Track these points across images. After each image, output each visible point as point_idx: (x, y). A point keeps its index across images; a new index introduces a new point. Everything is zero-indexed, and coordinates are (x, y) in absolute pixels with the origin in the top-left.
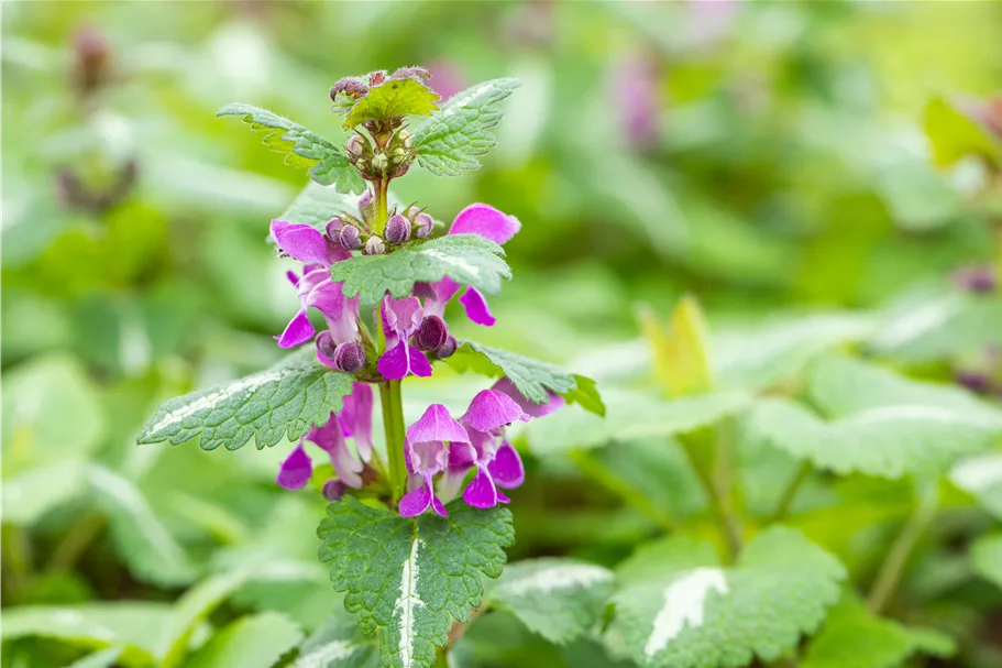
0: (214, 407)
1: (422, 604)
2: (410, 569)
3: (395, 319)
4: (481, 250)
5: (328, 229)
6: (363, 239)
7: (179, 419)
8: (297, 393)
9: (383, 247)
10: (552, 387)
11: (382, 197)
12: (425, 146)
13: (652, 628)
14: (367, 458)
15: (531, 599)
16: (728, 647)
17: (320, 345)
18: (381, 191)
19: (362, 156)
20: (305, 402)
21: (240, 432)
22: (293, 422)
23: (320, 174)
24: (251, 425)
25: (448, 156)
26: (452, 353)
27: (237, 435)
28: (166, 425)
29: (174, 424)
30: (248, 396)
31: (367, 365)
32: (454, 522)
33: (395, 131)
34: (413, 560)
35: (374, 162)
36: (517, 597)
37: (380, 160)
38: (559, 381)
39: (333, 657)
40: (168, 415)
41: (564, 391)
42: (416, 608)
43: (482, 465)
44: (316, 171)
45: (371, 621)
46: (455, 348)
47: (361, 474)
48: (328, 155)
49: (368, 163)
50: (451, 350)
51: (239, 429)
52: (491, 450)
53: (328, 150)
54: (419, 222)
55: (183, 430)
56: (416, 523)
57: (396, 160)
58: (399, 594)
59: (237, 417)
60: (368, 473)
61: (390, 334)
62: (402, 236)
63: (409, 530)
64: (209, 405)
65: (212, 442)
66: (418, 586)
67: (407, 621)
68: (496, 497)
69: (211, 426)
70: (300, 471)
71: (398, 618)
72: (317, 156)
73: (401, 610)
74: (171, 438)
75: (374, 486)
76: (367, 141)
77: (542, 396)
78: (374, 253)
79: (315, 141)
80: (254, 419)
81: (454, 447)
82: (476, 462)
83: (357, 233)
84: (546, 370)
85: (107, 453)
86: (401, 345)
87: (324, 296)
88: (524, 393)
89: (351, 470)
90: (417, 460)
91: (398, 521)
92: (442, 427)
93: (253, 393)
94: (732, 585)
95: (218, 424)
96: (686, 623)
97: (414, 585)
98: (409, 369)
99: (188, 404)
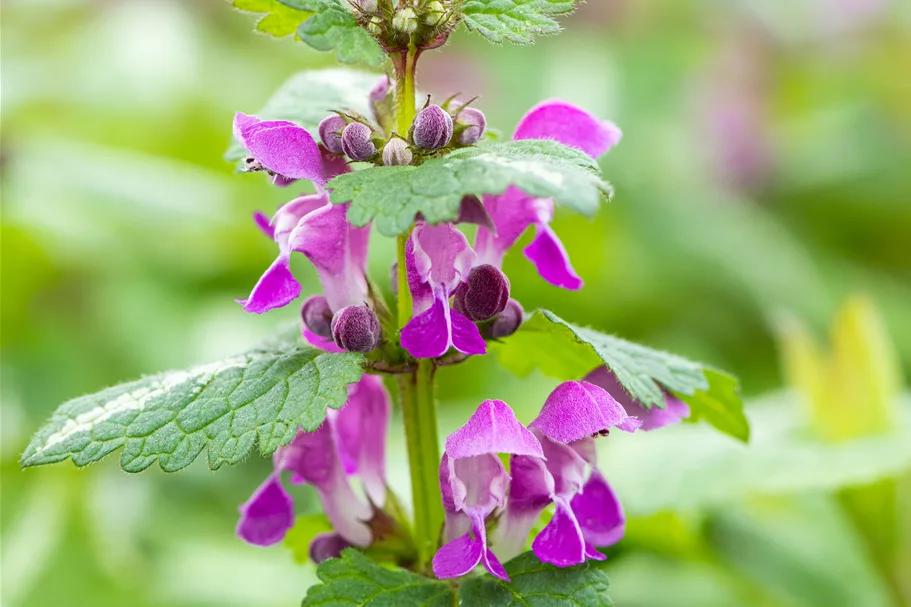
0: (142, 407)
3: (428, 264)
4: (562, 161)
5: (322, 131)
6: (378, 143)
7: (88, 427)
8: (273, 383)
9: (409, 155)
11: (407, 81)
14: (380, 501)
17: (309, 316)
18: (405, 71)
19: (377, 13)
20: (285, 396)
21: (184, 443)
22: (269, 425)
23: (315, 33)
24: (200, 433)
25: (511, 15)
26: (514, 329)
27: (180, 449)
28: (67, 436)
29: (79, 435)
30: (196, 390)
31: (382, 343)
32: (518, 592)
35: (397, 22)
37: (405, 18)
38: (680, 377)
40: (70, 422)
41: (690, 391)
43: (564, 501)
44: (308, 28)
46: (519, 320)
47: (369, 523)
48: (324, 7)
49: (386, 24)
50: (513, 325)
51: (181, 439)
52: (577, 478)
54: (464, 121)
55: (94, 444)
56: (457, 592)
57: (430, 20)
59: (179, 422)
60: (381, 522)
61: (420, 289)
62: (439, 137)
64: (135, 406)
65: (140, 459)
68: (584, 551)
69: (140, 436)
70: (274, 520)
72: (308, 6)
74: (76, 455)
75: (394, 545)
77: (655, 398)
78: (395, 162)
80: (206, 424)
81: (521, 467)
82: (552, 495)
83: (368, 135)
84: (663, 363)
86: (438, 305)
87: (316, 234)
88: (628, 387)
90: (460, 491)
91: (430, 590)
92: (502, 432)
93: (203, 387)
95: (150, 433)
98: (450, 342)
99: (101, 404)
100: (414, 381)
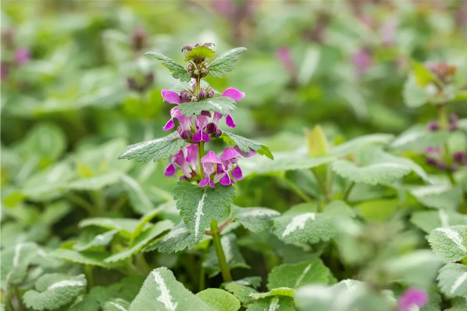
0: (142, 148)
1: (203, 214)
2: (201, 203)
3: (199, 122)
4: (228, 102)
5: (181, 93)
6: (191, 97)
7: (131, 152)
8: (168, 145)
9: (197, 100)
10: (253, 148)
11: (198, 84)
12: (213, 68)
13: (285, 228)
14: (194, 169)
15: (248, 219)
16: (312, 237)
18: (198, 82)
19: (191, 70)
20: (170, 148)
21: (149, 156)
22: (165, 154)
23: (175, 75)
24: (152, 155)
25: (219, 71)
27: (148, 158)
28: (127, 153)
29: (129, 153)
30: (153, 145)
31: (191, 137)
32: (217, 190)
33: (203, 63)
34: (202, 200)
36: (244, 217)
37: (196, 72)
38: (255, 146)
39: (180, 232)
40: (128, 151)
41: (257, 150)
42: (201, 215)
43: (228, 172)
45: (188, 219)
46: (221, 133)
47: (191, 174)
48: (179, 69)
49: (193, 72)
52: (231, 167)
53: (180, 68)
54: (210, 92)
55: (132, 155)
56: (205, 189)
57: (202, 72)
58: (197, 211)
59: (148, 152)
60: (193, 173)
61: (198, 128)
62: (203, 96)
63: (203, 191)
64: (140, 148)
65: (140, 159)
66: (203, 209)
67: (198, 219)
68: (230, 182)
69: (140, 154)
70: (171, 172)
71: (195, 219)
72: (175, 69)
73: (197, 216)
74: (128, 157)
75: (195, 177)
76: (193, 66)
77: (249, 151)
78: (193, 101)
79: (175, 65)
80: (154, 153)
81: (218, 165)
82: (224, 170)
83: (189, 95)
84: (252, 143)
85: (132, 172)
86: (200, 131)
87: (178, 115)
88: (241, 149)
89: (188, 172)
90: (205, 169)
91: (200, 188)
93: (155, 144)
94: (316, 217)
95: (143, 154)
96: (298, 227)
97: (201, 208)
98: (202, 139)
99: (134, 147)
100: (199, 145)
